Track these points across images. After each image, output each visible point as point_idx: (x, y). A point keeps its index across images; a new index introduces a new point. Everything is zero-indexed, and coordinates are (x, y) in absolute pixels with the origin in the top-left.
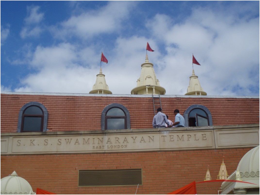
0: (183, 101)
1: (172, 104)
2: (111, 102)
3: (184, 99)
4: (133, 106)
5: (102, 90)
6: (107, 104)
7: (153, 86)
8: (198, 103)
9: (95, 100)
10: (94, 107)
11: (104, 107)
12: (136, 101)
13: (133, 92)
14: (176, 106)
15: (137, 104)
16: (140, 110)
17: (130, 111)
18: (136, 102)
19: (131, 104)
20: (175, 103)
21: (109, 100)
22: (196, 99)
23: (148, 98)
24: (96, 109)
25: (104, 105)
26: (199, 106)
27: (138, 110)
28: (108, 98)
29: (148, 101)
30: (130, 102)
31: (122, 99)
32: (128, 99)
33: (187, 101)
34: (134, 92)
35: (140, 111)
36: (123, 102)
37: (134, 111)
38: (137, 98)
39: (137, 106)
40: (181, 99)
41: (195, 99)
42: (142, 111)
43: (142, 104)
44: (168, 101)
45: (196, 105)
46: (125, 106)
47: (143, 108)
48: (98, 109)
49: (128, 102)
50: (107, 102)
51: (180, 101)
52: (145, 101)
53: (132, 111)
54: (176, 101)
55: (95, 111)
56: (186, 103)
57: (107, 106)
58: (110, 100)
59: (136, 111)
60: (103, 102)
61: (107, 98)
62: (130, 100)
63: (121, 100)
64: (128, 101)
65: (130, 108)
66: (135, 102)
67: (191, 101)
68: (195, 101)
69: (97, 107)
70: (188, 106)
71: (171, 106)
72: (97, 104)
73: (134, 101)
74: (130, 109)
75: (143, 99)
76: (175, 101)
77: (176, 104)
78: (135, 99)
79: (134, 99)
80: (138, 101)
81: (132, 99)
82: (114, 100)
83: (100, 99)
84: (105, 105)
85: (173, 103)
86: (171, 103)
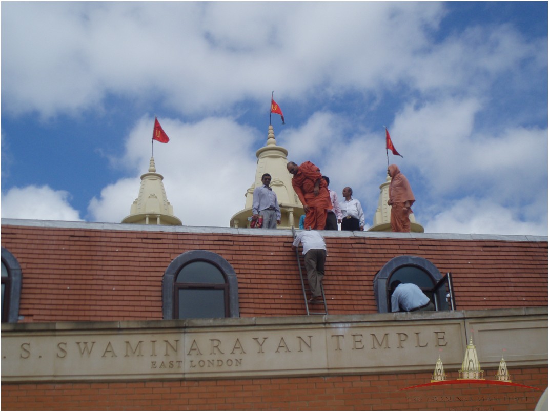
0: (372, 247)
1: (344, 255)
2: (187, 247)
3: (373, 242)
4: (245, 257)
5: (157, 214)
6: (176, 251)
7: (289, 207)
8: (409, 251)
9: (144, 241)
10: (143, 259)
11: (168, 260)
12: (252, 244)
13: (235, 222)
14: (354, 260)
15: (254, 253)
16: (263, 267)
17: (237, 271)
18: (252, 248)
19: (237, 252)
20: (351, 251)
21: (181, 242)
22: (405, 243)
23: (283, 237)
24: (148, 264)
25: (168, 255)
26: (413, 259)
27: (256, 267)
28: (180, 237)
29: (281, 244)
30: (237, 248)
31: (216, 238)
32: (230, 238)
33: (382, 247)
34: (238, 222)
35: (263, 272)
36: (217, 247)
37: (248, 271)
38: (253, 236)
39: (255, 258)
40: (367, 242)
41: (401, 243)
42: (268, 272)
43: (268, 253)
44: (334, 246)
45: (407, 258)
46: (225, 257)
47: (271, 263)
48: (153, 264)
49: (231, 248)
50: (176, 246)
51: (363, 246)
52: (275, 244)
53: (242, 271)
54: (354, 246)
55: (147, 269)
56: (380, 251)
57: (179, 256)
58: (185, 242)
59: (252, 271)
60: (166, 246)
61: (175, 237)
62: (235, 243)
63: (211, 243)
64: (231, 243)
65: (236, 262)
66: (248, 248)
67: (392, 247)
68: (401, 247)
69: (149, 259)
70: (384, 260)
71: (341, 259)
72: (151, 250)
73: (245, 244)
74: (237, 266)
75: (269, 240)
76: (350, 246)
77: (353, 255)
78: (250, 239)
79: (246, 239)
80: (255, 244)
81: (241, 239)
82: (195, 242)
83: (157, 238)
84: (172, 255)
85: (346, 250)
86: (342, 250)
